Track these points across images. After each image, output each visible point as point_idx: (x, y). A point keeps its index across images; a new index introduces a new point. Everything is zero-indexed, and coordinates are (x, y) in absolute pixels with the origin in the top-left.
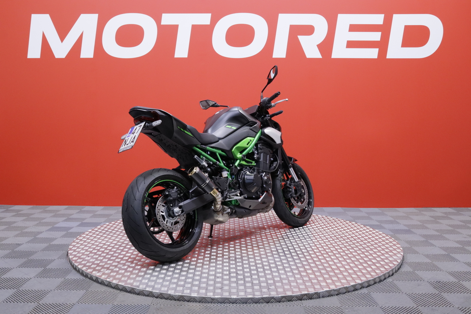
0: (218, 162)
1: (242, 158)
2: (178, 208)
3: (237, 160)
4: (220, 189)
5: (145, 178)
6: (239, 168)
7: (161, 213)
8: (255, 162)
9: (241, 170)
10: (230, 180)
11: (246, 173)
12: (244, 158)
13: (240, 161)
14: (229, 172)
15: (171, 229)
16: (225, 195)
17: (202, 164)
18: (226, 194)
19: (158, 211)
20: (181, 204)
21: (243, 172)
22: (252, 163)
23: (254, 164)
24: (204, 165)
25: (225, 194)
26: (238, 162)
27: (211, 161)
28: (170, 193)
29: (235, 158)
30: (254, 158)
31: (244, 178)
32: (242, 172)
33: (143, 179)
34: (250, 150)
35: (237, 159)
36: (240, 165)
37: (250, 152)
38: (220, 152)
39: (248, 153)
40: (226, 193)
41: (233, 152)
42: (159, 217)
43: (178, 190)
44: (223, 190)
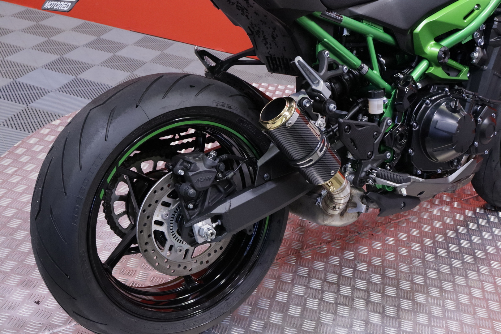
0: (366, 68)
1: (439, 57)
2: (209, 220)
3: (420, 59)
4: (352, 155)
5: (111, 117)
6: (420, 85)
7: (155, 227)
8: (469, 71)
9: (425, 92)
10: (387, 123)
11: (440, 104)
12: (444, 58)
13: (430, 65)
14: (390, 99)
15: (182, 268)
16: (363, 174)
17: (314, 87)
18: (366, 172)
19: (146, 221)
20: (221, 209)
21: (431, 101)
22: (459, 71)
23: (465, 75)
24: (320, 92)
25: (365, 170)
26: (424, 65)
27: (346, 62)
28: (191, 174)
29: (417, 52)
30: (471, 59)
31: (430, 119)
32: (428, 101)
33: (106, 118)
34: (465, 37)
35: (423, 56)
36: (425, 76)
37: (463, 43)
38: (380, 32)
39: (460, 43)
40: (366, 166)
41: (417, 34)
42: (146, 239)
43: (219, 162)
44: (361, 160)
